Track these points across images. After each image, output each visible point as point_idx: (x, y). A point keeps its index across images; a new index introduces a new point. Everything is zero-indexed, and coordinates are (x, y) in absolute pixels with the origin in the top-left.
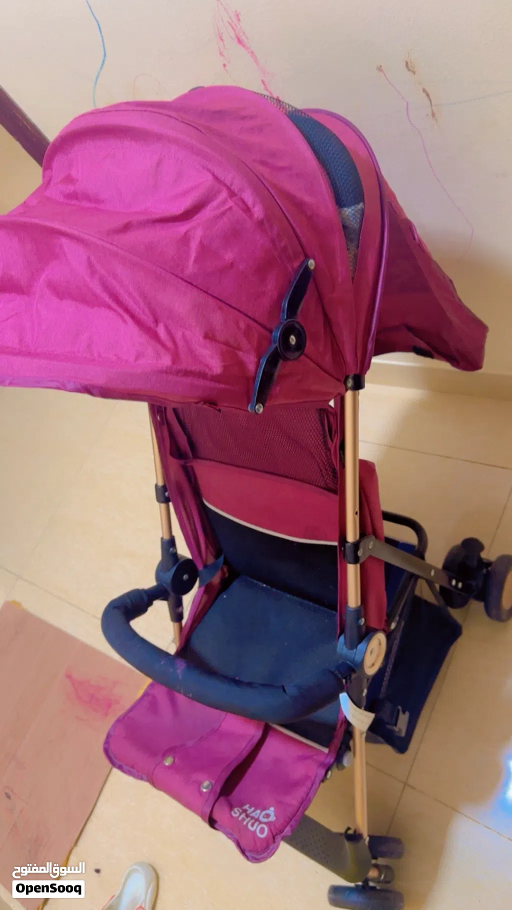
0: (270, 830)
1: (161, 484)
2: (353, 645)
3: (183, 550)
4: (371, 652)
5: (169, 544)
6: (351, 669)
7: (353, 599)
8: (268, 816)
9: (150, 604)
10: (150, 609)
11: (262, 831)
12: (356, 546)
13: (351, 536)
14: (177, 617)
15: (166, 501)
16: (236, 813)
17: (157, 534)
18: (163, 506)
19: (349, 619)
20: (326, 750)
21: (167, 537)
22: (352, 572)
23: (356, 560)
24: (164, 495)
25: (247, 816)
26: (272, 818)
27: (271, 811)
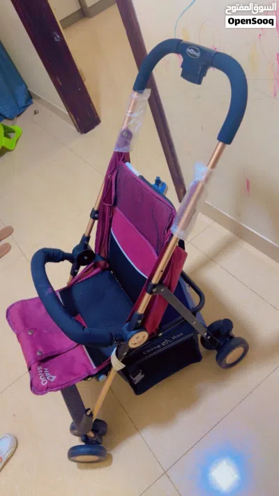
0: (48, 384)
1: (96, 209)
2: (129, 329)
3: (92, 244)
4: (137, 338)
5: (86, 239)
6: (123, 340)
7: (141, 310)
8: (51, 378)
9: (63, 260)
10: (61, 262)
11: (44, 382)
12: (154, 286)
13: (155, 280)
14: (73, 273)
15: (95, 218)
16: (39, 368)
17: (83, 231)
18: (92, 220)
19: (134, 317)
20: (95, 367)
21: (87, 235)
22: (147, 298)
23: (151, 293)
24: (95, 215)
25: (43, 373)
26: (52, 380)
27: (54, 377)
